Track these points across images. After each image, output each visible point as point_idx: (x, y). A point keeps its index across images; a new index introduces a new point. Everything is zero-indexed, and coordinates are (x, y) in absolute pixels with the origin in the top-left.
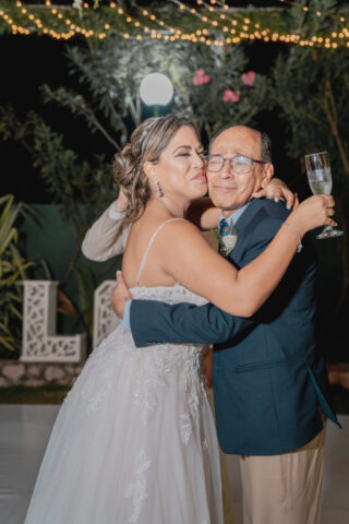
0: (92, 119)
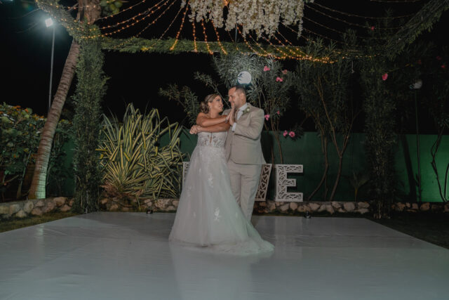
0: (216, 90)
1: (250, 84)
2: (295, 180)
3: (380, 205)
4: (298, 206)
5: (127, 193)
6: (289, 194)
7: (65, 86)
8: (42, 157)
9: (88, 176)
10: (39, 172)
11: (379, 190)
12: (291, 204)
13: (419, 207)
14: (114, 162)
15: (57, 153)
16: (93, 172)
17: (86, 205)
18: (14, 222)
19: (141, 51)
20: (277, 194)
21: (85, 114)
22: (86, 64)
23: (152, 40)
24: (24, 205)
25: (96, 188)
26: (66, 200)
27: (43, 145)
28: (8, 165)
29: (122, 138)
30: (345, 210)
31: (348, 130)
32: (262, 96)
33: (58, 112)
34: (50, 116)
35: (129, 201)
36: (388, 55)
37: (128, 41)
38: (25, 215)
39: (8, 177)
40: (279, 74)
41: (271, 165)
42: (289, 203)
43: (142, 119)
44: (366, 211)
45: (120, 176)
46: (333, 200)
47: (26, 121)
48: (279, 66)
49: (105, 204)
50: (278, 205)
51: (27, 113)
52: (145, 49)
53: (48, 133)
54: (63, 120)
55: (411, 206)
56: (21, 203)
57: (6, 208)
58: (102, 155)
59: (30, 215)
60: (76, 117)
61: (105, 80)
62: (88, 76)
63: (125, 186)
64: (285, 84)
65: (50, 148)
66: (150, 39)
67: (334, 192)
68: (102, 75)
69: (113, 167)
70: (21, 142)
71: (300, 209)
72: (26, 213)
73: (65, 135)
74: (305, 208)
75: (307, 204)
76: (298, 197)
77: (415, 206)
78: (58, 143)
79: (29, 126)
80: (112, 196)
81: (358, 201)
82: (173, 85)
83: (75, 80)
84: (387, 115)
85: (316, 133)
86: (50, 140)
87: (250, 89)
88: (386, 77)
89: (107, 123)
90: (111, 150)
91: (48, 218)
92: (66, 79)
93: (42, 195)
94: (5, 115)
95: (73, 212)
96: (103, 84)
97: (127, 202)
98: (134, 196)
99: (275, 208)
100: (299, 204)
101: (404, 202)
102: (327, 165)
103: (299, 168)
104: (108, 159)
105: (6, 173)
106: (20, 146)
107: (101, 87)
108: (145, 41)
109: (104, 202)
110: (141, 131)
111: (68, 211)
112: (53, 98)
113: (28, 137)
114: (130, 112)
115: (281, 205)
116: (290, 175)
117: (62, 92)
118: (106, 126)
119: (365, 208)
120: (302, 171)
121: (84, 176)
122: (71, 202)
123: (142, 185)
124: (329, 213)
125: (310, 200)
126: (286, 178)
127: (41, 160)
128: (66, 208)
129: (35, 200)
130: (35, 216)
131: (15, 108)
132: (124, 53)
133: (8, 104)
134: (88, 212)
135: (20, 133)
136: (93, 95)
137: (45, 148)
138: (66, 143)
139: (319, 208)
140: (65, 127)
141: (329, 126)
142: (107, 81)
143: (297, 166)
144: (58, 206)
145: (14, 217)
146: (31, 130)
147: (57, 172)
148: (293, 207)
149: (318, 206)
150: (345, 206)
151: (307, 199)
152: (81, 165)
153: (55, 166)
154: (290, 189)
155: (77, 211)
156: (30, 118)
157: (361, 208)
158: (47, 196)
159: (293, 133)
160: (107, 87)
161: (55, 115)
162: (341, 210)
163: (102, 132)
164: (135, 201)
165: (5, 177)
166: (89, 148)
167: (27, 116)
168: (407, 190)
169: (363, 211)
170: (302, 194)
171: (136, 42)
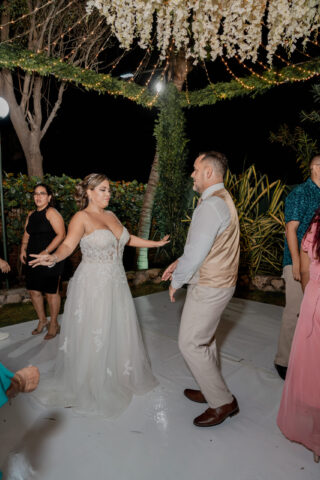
8: (143, 228)
23: (232, 81)
26: (160, 272)
27: (143, 216)
52: (224, 95)
53: (147, 204)
65: (150, 219)
66: (229, 82)
68: (182, 137)
86: (150, 211)
96: (183, 148)
107: (181, 151)
108: (224, 85)
111: (160, 283)
127: (142, 231)
128: (159, 280)
137: (144, 219)
142: (187, 144)
144: (152, 278)
158: (150, 266)
161: (154, 186)
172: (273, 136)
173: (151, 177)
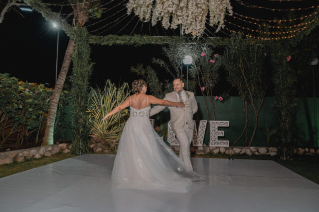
0: (167, 69)
1: (191, 65)
2: (223, 132)
3: (285, 150)
4: (226, 150)
5: (107, 140)
6: (219, 141)
7: (65, 69)
8: (51, 117)
9: (81, 130)
10: (49, 127)
11: (284, 140)
12: (221, 148)
13: (315, 151)
14: (98, 120)
15: (61, 113)
16: (84, 127)
17: (80, 149)
18: (33, 161)
19: (115, 44)
20: (211, 141)
21: (78, 88)
22: (79, 54)
23: (123, 36)
24: (39, 150)
25: (86, 137)
26: (67, 146)
27: (52, 108)
28: (29, 123)
29: (103, 103)
30: (260, 153)
31: (263, 95)
32: (200, 73)
33: (61, 86)
34: (56, 89)
35: (109, 146)
36: (291, 42)
37: (106, 38)
38: (40, 157)
39: (29, 130)
40: (212, 57)
41: (206, 121)
42: (219, 147)
43: (117, 90)
44: (275, 154)
45: (102, 130)
46: (251, 146)
47: (40, 93)
48: (211, 52)
49: (93, 148)
50: (211, 149)
51: (41, 88)
52: (118, 42)
53: (55, 101)
54: (65, 91)
55: (309, 151)
56: (38, 148)
57: (28, 152)
58: (90, 115)
59: (43, 157)
60: (73, 90)
61: (92, 65)
62: (80, 63)
63: (106, 136)
64: (216, 65)
65: (56, 110)
66: (121, 36)
67: (252, 139)
68: (90, 61)
69: (97, 123)
70: (37, 107)
71: (227, 152)
72: (41, 155)
73: (66, 101)
74: (231, 152)
75: (232, 149)
76: (225, 144)
77: (312, 151)
78: (62, 106)
79: (42, 96)
80: (97, 142)
81: (269, 147)
82: (140, 65)
83: (71, 65)
84: (290, 85)
85: (239, 98)
86: (56, 105)
87: (191, 68)
88: (289, 58)
89: (94, 93)
90: (96, 112)
91: (55, 158)
92: (66, 64)
93: (51, 142)
94: (27, 90)
95: (72, 154)
96: (90, 67)
97: (107, 146)
98: (112, 142)
99: (209, 151)
100: (226, 149)
101: (303, 148)
102: (247, 121)
103: (226, 124)
104: (94, 118)
105: (28, 128)
106: (37, 110)
107: (89, 69)
108: (118, 37)
109: (92, 146)
110: (116, 99)
111: (68, 153)
112: (58, 77)
113: (42, 103)
114: (108, 85)
115: (213, 149)
116: (219, 128)
117: (63, 73)
118: (93, 95)
119: (274, 152)
120: (228, 125)
121: (78, 130)
122: (70, 147)
123: (118, 135)
124: (248, 155)
125: (234, 145)
126: (217, 130)
127: (50, 119)
128: (67, 151)
129: (46, 146)
130: (46, 157)
131: (33, 84)
132: (104, 45)
133: (29, 82)
134: (82, 154)
135: (36, 102)
136: (84, 75)
137: (53, 110)
138: (67, 106)
139: (241, 151)
140: (66, 96)
141: (248, 93)
142: (93, 65)
143: (224, 122)
144: (62, 150)
145: (33, 158)
146: (44, 99)
147: (61, 125)
148: (222, 150)
149: (240, 150)
150: (259, 150)
151: (232, 145)
152: (77, 122)
153: (60, 121)
154: (220, 138)
155: (74, 153)
156: (43, 91)
157: (272, 151)
158: (55, 143)
159: (222, 98)
160: (92, 69)
161: (59, 88)
162: (256, 153)
163: (90, 99)
164: (113, 146)
165: (27, 130)
166: (81, 111)
167: (41, 90)
168: (308, 138)
169: (272, 154)
170: (228, 141)
171: (112, 38)
172: (132, 68)
173: (58, 83)
